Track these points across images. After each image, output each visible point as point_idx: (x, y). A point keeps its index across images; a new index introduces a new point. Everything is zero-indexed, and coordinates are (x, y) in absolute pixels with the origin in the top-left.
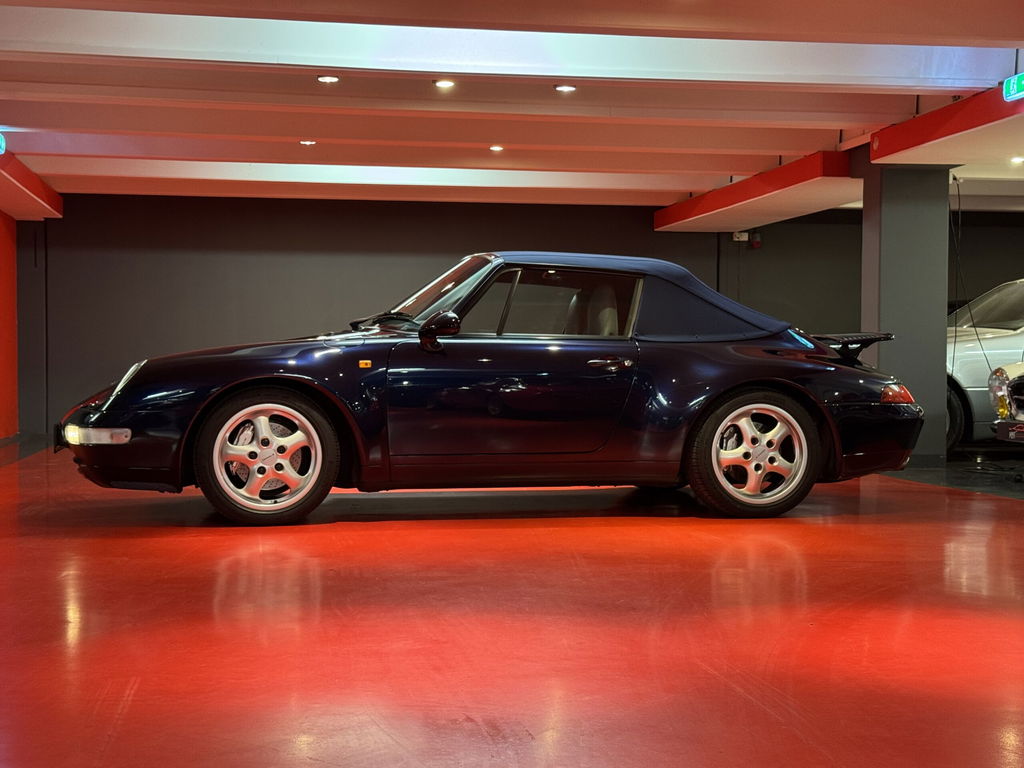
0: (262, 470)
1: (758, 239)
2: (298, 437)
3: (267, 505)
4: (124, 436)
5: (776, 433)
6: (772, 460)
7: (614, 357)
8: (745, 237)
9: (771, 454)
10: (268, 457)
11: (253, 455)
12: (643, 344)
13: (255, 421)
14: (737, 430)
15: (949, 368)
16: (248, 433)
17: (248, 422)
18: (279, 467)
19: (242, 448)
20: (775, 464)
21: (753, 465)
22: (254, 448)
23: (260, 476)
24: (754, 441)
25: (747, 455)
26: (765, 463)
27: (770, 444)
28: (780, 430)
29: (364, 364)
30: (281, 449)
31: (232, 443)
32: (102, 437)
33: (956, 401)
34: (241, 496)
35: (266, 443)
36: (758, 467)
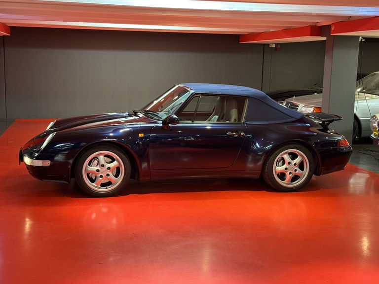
0: (101, 176)
1: (279, 47)
2: (115, 163)
3: (103, 190)
4: (47, 163)
5: (297, 160)
6: (296, 170)
7: (237, 131)
8: (274, 46)
9: (296, 168)
10: (103, 172)
11: (98, 171)
12: (248, 125)
13: (99, 157)
14: (283, 159)
15: (355, 112)
16: (96, 162)
17: (95, 158)
18: (108, 175)
19: (94, 168)
20: (297, 172)
21: (289, 172)
22: (98, 168)
23: (101, 178)
24: (289, 163)
25: (286, 169)
26: (293, 171)
27: (295, 164)
28: (299, 159)
29: (141, 135)
30: (109, 168)
31: (90, 166)
32: (39, 163)
33: (356, 123)
34: (93, 186)
35: (103, 166)
36: (290, 173)
